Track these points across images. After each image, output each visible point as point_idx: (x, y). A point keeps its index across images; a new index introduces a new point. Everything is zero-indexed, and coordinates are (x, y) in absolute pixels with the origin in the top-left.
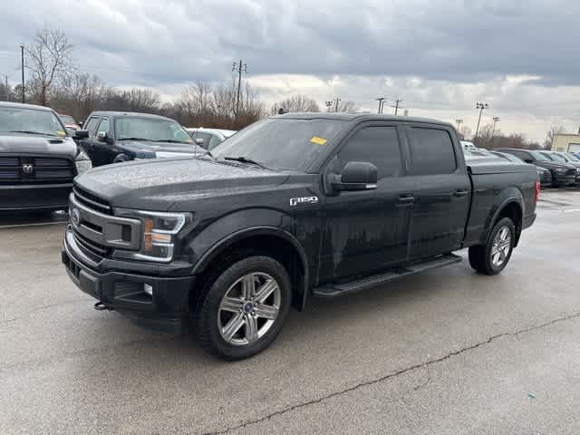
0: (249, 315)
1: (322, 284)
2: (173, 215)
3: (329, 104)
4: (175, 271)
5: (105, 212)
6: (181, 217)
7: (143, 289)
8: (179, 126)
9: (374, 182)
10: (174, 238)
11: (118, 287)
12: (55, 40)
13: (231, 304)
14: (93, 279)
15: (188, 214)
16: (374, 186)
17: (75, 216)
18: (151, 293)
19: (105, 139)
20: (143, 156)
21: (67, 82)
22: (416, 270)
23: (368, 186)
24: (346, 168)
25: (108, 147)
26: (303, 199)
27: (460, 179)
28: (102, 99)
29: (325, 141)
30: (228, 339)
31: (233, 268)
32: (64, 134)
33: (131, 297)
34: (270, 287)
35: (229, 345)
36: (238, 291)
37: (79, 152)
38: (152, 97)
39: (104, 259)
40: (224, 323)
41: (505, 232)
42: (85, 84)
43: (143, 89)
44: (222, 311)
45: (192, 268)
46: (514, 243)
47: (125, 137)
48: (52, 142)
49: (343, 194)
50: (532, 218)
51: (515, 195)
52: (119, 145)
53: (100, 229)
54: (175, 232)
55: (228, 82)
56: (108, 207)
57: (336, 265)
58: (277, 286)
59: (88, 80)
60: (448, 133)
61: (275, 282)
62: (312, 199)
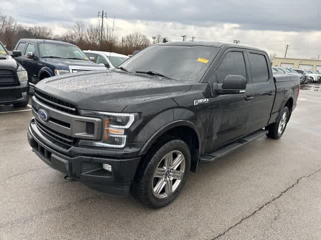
0: (168, 178)
2: (125, 115)
3: (154, 38)
5: (71, 112)
6: (132, 117)
8: (79, 49)
9: (244, 88)
10: (127, 131)
11: (85, 167)
13: (159, 173)
14: (65, 161)
15: (137, 114)
16: (244, 91)
17: (43, 114)
19: (32, 57)
20: (60, 68)
23: (240, 92)
24: (225, 79)
25: (35, 62)
26: (201, 101)
28: (16, 31)
29: (208, 61)
30: (156, 196)
31: (162, 149)
32: (6, 53)
33: (92, 173)
34: (179, 160)
35: (157, 199)
36: (163, 164)
37: (18, 66)
39: (73, 147)
40: (154, 186)
41: (285, 115)
42: (4, 22)
44: (155, 178)
45: (140, 151)
47: (47, 55)
49: (221, 96)
52: (43, 61)
53: (68, 125)
54: (127, 127)
56: (74, 109)
57: (214, 141)
58: (184, 159)
59: (6, 19)
60: (265, 56)
61: (183, 156)
62: (206, 100)
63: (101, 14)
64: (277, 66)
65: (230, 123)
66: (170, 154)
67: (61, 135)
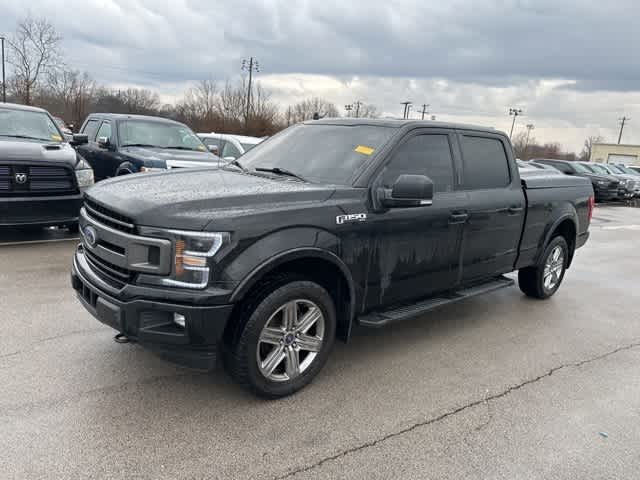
0: (290, 347)
1: (368, 312)
2: (208, 235)
3: (349, 108)
4: (210, 298)
5: (128, 230)
6: (218, 238)
7: (173, 318)
8: (190, 131)
9: (429, 197)
10: (210, 261)
11: (144, 318)
12: (40, 32)
13: (272, 336)
14: (114, 307)
15: (226, 234)
16: (429, 202)
17: (90, 235)
18: (183, 324)
19: (106, 145)
20: (151, 164)
21: (53, 79)
22: (468, 294)
23: (423, 202)
24: (398, 181)
25: (111, 154)
26: (350, 216)
27: (513, 194)
28: (93, 99)
29: (372, 151)
30: (268, 375)
31: (274, 295)
32: (60, 138)
33: (162, 328)
34: (313, 316)
35: (269, 382)
36: (278, 321)
37: (78, 160)
38: (151, 98)
39: (128, 285)
40: (264, 357)
41: (558, 252)
42: (74, 82)
43: (139, 88)
44: (262, 343)
45: (231, 295)
46: (566, 264)
47: (130, 143)
48: (48, 148)
49: (393, 210)
50: (586, 235)
51: (569, 211)
52: (124, 152)
53: (121, 250)
54: (211, 253)
55: (237, 81)
56: (131, 226)
57: (383, 291)
58: (320, 315)
59: (77, 77)
60: (502, 142)
61: (319, 310)
62: (361, 217)
63: (247, 65)
64: (600, 160)
65: (419, 260)
66: (292, 305)
67: (114, 267)
